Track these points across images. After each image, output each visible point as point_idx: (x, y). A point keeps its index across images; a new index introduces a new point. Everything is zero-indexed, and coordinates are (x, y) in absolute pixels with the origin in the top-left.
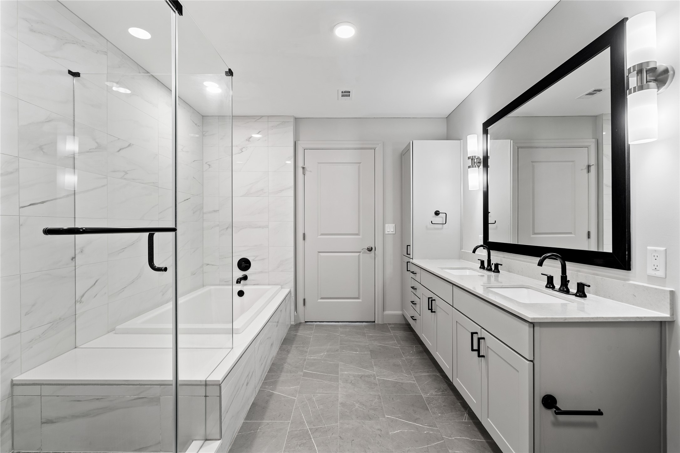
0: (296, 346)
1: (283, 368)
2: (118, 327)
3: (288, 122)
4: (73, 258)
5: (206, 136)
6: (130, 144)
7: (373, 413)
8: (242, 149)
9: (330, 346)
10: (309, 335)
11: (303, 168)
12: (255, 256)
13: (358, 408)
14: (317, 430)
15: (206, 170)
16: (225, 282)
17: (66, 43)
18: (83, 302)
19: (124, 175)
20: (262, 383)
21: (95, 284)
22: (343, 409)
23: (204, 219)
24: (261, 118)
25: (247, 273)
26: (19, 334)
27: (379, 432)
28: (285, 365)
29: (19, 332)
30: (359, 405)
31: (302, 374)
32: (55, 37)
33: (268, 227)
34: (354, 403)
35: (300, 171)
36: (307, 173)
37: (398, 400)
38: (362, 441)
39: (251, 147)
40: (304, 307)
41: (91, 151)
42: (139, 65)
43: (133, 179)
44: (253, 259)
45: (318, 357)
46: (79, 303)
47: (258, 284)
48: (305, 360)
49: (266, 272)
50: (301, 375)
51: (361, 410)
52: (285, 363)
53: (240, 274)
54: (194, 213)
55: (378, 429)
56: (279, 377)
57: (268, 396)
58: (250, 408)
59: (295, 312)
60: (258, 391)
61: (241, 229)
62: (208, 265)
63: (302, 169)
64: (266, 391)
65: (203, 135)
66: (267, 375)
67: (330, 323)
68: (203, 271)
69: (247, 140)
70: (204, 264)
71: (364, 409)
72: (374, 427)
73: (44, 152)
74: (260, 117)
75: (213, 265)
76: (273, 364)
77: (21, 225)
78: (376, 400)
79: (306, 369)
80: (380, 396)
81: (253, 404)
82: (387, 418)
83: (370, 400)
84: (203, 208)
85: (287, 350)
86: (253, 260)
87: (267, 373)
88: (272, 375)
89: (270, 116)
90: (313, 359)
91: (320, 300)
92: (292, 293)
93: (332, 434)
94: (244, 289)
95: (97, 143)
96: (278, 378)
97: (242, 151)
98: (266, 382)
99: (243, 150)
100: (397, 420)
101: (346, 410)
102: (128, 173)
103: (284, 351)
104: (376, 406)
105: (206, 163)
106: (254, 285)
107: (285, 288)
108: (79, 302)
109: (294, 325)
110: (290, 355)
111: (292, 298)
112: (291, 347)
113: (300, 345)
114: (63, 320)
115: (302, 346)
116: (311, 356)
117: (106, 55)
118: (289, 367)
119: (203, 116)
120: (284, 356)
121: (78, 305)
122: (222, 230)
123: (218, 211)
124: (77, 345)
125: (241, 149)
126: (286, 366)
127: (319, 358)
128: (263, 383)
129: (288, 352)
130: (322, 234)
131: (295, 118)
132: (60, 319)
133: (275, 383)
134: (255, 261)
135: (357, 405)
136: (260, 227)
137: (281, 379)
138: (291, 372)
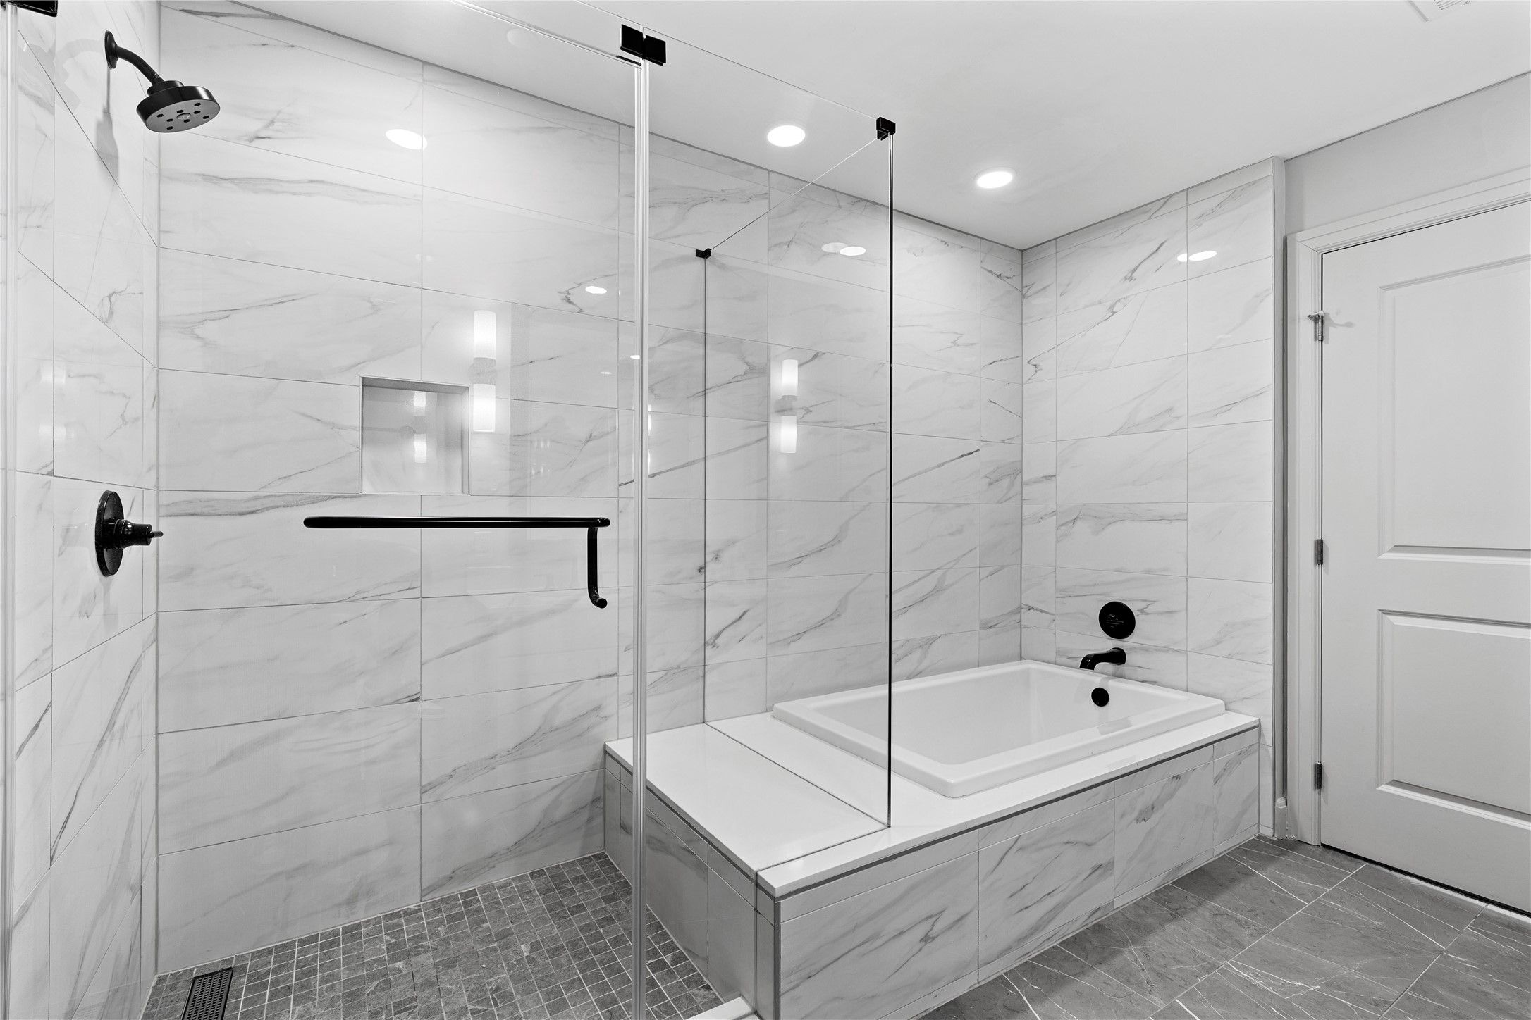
0: (1218, 909)
1: (1114, 953)
2: (777, 706)
3: (1254, 183)
4: (701, 568)
5: (1028, 297)
6: (818, 353)
8: (1113, 306)
9: (1359, 970)
10: (1302, 895)
11: (1319, 320)
12: (1146, 601)
15: (1029, 379)
16: (1069, 658)
17: (693, 206)
18: (718, 647)
19: (803, 416)
20: (1023, 962)
21: (740, 618)
23: (1024, 498)
24: (1165, 203)
25: (1125, 644)
26: (615, 678)
28: (1133, 948)
29: (616, 674)
31: (1161, 1004)
32: (675, 203)
33: (1187, 520)
35: (1303, 332)
36: (1331, 332)
39: (1136, 295)
40: (1319, 794)
41: (736, 379)
42: (838, 192)
43: (824, 422)
44: (1143, 609)
45: (1269, 985)
46: (711, 646)
47: (1154, 683)
48: (1213, 967)
49: (1177, 651)
50: (1154, 1008)
52: (1135, 942)
53: (1107, 644)
54: (990, 484)
56: (1083, 973)
57: (1005, 1007)
58: (938, 1009)
59: (1280, 801)
60: (994, 977)
61: (1110, 524)
62: (1031, 608)
63: (1310, 325)
64: (1013, 989)
65: (1023, 297)
66: (1054, 947)
67: (1438, 889)
68: (1020, 622)
69: (1126, 278)
70: (1023, 606)
73: (655, 394)
74: (1161, 202)
75: (1042, 611)
76: (1098, 929)
77: (621, 512)
79: (1189, 998)
81: (955, 1002)
84: (1022, 472)
85: (1175, 906)
86: (1142, 611)
87: (1059, 944)
88: (1068, 958)
89: (1190, 188)
90: (1245, 980)
91: (1385, 788)
92: (1264, 732)
94: (1112, 686)
95: (747, 363)
96: (1075, 975)
97: (1115, 313)
98: (1034, 967)
99: (1114, 310)
102: (811, 411)
103: (1164, 905)
105: (1029, 363)
106: (1143, 682)
107: (1240, 712)
108: (711, 644)
109: (1272, 842)
110: (1171, 927)
111: (1268, 751)
112: (1200, 904)
113: (1236, 910)
114: (683, 671)
115: (1240, 917)
116: (1245, 969)
117: (767, 198)
118: (1136, 961)
119: (1022, 251)
120: (1150, 920)
121: (709, 651)
122: (1062, 525)
123: (1055, 475)
124: (707, 719)
125: (1110, 308)
126: (1130, 952)
127: (1270, 989)
128: (1026, 962)
129: (1176, 915)
130: (1399, 548)
131: (1286, 161)
132: (678, 667)
133: (1054, 984)
134: (1148, 614)
136: (1161, 519)
137: (1084, 982)
138: (1128, 981)
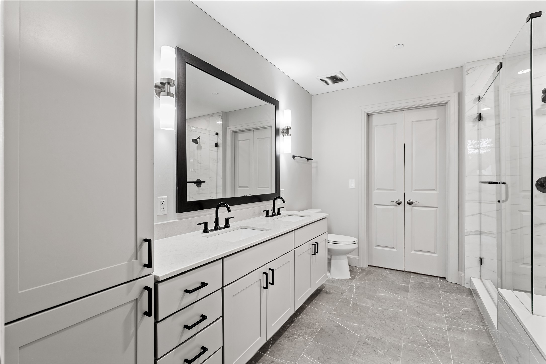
7: (368, 341)
13: (381, 350)
14: (423, 345)
22: (397, 354)
27: (371, 328)
30: (379, 353)
34: (384, 356)
37: (338, 343)
38: (386, 328)
51: (379, 348)
55: (371, 330)
71: (376, 347)
72: (373, 332)
78: (359, 351)
80: (354, 354)
82: (359, 334)
83: (366, 353)
93: (409, 338)
100: (353, 330)
101: (394, 352)
104: (363, 345)
135: (381, 353)
